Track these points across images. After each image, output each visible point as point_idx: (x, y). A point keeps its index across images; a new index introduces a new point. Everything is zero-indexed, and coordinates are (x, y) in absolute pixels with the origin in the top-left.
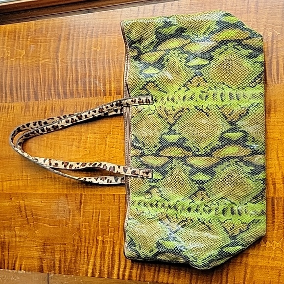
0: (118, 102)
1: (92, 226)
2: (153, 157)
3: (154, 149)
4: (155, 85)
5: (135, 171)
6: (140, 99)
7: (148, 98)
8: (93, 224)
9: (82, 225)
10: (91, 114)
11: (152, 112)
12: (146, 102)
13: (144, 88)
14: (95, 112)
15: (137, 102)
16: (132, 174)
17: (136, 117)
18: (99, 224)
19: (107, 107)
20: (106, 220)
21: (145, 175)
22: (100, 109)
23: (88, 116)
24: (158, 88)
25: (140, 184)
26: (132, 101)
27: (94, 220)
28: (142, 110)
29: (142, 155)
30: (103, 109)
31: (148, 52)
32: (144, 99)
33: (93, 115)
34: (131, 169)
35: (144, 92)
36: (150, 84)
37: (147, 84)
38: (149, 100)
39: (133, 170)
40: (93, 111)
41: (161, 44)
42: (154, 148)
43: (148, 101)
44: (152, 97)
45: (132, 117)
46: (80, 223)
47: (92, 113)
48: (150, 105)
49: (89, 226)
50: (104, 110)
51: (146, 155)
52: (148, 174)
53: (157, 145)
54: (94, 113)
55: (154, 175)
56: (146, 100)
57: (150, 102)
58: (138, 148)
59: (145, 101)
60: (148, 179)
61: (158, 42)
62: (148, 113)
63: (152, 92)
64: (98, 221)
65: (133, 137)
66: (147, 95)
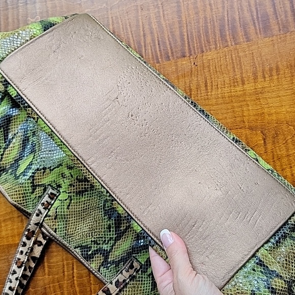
0: (26, 233)
1: (65, 286)
2: (118, 243)
3: (111, 233)
4: (42, 171)
5: (118, 280)
6: (43, 204)
7: (49, 192)
8: (65, 283)
9: (50, 287)
10: (14, 280)
11: (68, 201)
12: (52, 199)
13: (34, 187)
14: (14, 272)
15: (43, 211)
16: (117, 287)
17: (58, 225)
18: (75, 282)
19: (22, 252)
20: (84, 275)
21: (131, 271)
22: (16, 263)
23: (12, 285)
24: (48, 170)
25: (138, 287)
26: (38, 215)
27: (66, 278)
28: (56, 212)
29: (106, 254)
30: (19, 259)
31: (4, 151)
32: (46, 198)
33: (17, 279)
34: (111, 283)
35: (39, 190)
36: (36, 175)
37: (33, 180)
38: (51, 193)
39: (114, 282)
40: (13, 274)
41: (9, 129)
42: (110, 231)
43: (52, 196)
44: (52, 186)
45: (55, 232)
46: (45, 285)
47: (13, 278)
48: (59, 198)
49: (60, 287)
50: (22, 260)
51: (111, 250)
52: (133, 267)
53: (110, 225)
54: (15, 276)
55: (140, 260)
56: (49, 197)
57: (55, 195)
58: (95, 254)
59: (49, 200)
60: (140, 272)
61: (4, 131)
62: (66, 207)
63: (46, 181)
64: (73, 277)
65: (78, 250)
66: (45, 190)
